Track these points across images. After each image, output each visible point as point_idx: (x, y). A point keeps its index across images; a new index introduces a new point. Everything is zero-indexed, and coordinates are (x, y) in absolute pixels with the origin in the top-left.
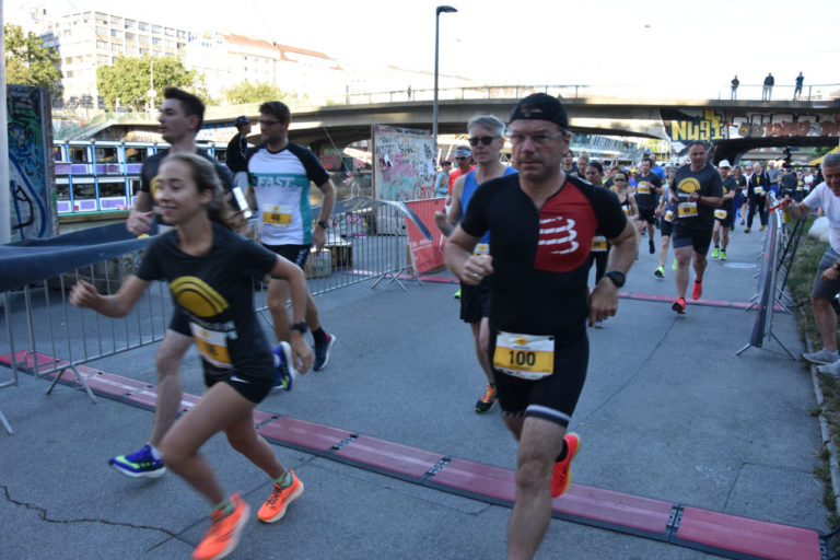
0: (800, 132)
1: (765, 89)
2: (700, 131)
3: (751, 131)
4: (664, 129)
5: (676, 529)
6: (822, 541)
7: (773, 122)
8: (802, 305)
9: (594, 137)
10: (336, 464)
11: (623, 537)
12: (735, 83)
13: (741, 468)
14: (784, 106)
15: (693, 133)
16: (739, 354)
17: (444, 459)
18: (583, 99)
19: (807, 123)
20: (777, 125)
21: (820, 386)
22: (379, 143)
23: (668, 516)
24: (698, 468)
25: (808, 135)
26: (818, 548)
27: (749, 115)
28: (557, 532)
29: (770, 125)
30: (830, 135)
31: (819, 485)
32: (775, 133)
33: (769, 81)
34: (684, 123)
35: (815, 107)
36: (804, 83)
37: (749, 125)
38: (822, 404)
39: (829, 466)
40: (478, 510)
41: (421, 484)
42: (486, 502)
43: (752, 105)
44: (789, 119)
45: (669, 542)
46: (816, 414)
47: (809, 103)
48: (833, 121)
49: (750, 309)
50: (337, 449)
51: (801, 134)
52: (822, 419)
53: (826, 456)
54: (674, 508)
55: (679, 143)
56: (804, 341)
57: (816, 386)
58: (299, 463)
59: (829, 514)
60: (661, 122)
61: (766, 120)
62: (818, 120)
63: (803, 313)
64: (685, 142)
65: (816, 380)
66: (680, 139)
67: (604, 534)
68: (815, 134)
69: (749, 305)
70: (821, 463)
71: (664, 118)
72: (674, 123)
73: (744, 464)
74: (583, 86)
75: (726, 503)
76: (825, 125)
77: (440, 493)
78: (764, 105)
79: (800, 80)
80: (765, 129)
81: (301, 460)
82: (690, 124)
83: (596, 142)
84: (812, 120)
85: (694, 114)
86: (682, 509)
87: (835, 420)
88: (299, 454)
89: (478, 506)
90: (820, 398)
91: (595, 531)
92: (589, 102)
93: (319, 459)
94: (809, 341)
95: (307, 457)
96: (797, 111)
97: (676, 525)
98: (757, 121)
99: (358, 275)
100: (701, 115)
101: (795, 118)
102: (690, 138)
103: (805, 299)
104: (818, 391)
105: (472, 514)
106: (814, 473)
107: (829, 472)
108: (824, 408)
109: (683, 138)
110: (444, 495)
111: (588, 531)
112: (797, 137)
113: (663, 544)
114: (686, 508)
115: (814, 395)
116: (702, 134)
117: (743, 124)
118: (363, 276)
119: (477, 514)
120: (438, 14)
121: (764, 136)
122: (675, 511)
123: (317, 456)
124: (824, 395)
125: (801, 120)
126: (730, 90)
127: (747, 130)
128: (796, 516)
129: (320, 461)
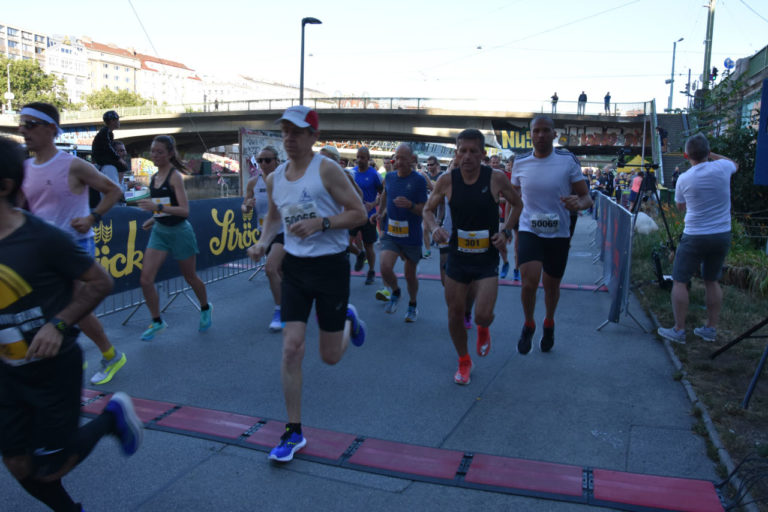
0: (609, 142)
1: (580, 105)
2: (526, 140)
3: (568, 141)
4: (495, 138)
5: (592, 491)
6: (718, 490)
7: (587, 133)
8: (640, 285)
9: (431, 144)
10: (249, 451)
11: (545, 503)
12: (555, 99)
13: (630, 430)
14: (595, 120)
15: (520, 142)
16: (599, 330)
17: (358, 440)
18: (424, 111)
19: (614, 135)
20: (590, 136)
21: (676, 354)
22: (246, 145)
23: (581, 479)
24: (594, 433)
25: (615, 145)
26: (717, 497)
27: (567, 126)
28: (483, 503)
29: (584, 137)
30: (632, 145)
31: (700, 441)
32: (589, 142)
33: (583, 99)
34: (512, 133)
35: (620, 121)
36: (611, 101)
37: (567, 136)
38: (682, 369)
39: (703, 423)
40: (401, 488)
41: (340, 466)
42: (407, 479)
43: (569, 118)
44: (599, 131)
45: (587, 504)
46: (679, 378)
47: (615, 118)
48: (634, 133)
49: (597, 290)
50: (247, 436)
51: (609, 144)
52: (686, 382)
53: (698, 414)
54: (584, 471)
55: (508, 151)
56: (649, 316)
57: (672, 353)
58: (211, 452)
59: (715, 465)
60: (493, 132)
61: (581, 132)
62: (622, 132)
63: (642, 293)
64: (514, 150)
65: (670, 349)
66: (509, 147)
67: (528, 501)
68: (620, 144)
69: (595, 287)
70: (696, 421)
71: (495, 128)
72: (504, 133)
73: (632, 426)
74: (425, 99)
75: (626, 463)
76: (628, 136)
77: (360, 474)
78: (579, 119)
79: (607, 98)
80: (580, 139)
81: (212, 449)
82: (518, 134)
83: (434, 149)
84: (618, 133)
85: (521, 125)
86: (592, 472)
87: (696, 383)
88: (209, 444)
89: (400, 484)
90: (679, 365)
91: (518, 499)
92: (430, 113)
93: (230, 447)
94: (655, 316)
95: (218, 446)
96: (607, 124)
97: (590, 488)
98: (573, 132)
99: (233, 268)
100: (526, 126)
101: (604, 130)
102: (518, 146)
103: (641, 281)
104: (675, 359)
105: (396, 492)
106: (692, 429)
107: (705, 428)
108: (685, 373)
109: (512, 146)
110: (365, 475)
111: (512, 500)
112: (607, 146)
113: (583, 506)
114: (595, 471)
115: (672, 362)
116: (528, 143)
117: (562, 134)
118: (238, 269)
119: (401, 492)
120: (303, 25)
121: (580, 145)
122: (586, 474)
123: (228, 444)
124: (683, 361)
125: (609, 132)
126: (551, 105)
127: (565, 140)
128: (689, 469)
129: (232, 449)
